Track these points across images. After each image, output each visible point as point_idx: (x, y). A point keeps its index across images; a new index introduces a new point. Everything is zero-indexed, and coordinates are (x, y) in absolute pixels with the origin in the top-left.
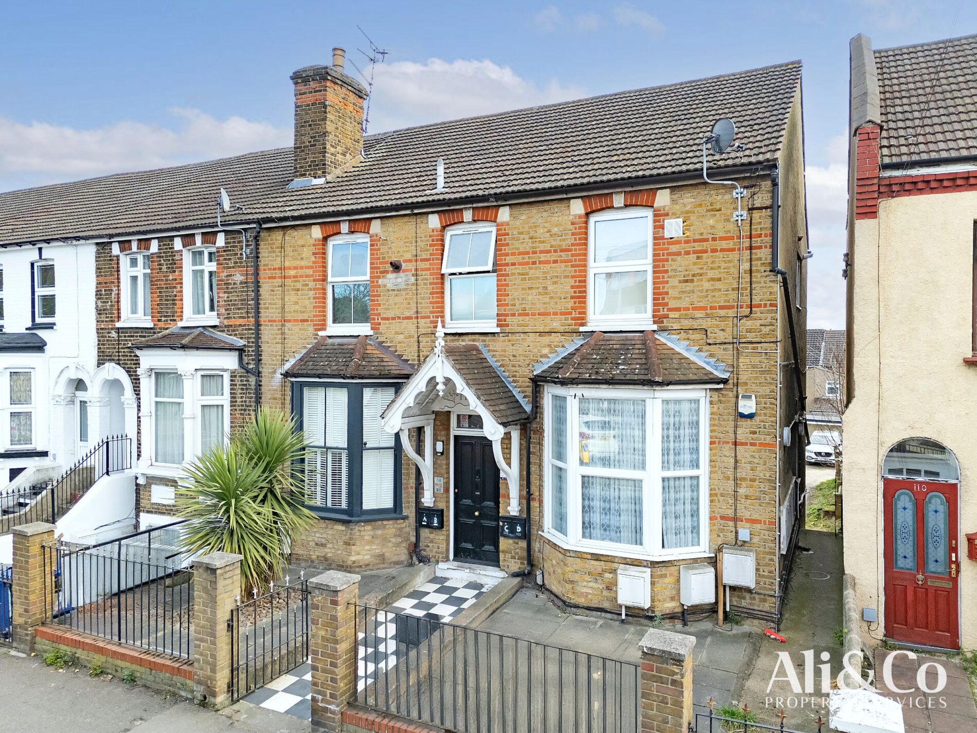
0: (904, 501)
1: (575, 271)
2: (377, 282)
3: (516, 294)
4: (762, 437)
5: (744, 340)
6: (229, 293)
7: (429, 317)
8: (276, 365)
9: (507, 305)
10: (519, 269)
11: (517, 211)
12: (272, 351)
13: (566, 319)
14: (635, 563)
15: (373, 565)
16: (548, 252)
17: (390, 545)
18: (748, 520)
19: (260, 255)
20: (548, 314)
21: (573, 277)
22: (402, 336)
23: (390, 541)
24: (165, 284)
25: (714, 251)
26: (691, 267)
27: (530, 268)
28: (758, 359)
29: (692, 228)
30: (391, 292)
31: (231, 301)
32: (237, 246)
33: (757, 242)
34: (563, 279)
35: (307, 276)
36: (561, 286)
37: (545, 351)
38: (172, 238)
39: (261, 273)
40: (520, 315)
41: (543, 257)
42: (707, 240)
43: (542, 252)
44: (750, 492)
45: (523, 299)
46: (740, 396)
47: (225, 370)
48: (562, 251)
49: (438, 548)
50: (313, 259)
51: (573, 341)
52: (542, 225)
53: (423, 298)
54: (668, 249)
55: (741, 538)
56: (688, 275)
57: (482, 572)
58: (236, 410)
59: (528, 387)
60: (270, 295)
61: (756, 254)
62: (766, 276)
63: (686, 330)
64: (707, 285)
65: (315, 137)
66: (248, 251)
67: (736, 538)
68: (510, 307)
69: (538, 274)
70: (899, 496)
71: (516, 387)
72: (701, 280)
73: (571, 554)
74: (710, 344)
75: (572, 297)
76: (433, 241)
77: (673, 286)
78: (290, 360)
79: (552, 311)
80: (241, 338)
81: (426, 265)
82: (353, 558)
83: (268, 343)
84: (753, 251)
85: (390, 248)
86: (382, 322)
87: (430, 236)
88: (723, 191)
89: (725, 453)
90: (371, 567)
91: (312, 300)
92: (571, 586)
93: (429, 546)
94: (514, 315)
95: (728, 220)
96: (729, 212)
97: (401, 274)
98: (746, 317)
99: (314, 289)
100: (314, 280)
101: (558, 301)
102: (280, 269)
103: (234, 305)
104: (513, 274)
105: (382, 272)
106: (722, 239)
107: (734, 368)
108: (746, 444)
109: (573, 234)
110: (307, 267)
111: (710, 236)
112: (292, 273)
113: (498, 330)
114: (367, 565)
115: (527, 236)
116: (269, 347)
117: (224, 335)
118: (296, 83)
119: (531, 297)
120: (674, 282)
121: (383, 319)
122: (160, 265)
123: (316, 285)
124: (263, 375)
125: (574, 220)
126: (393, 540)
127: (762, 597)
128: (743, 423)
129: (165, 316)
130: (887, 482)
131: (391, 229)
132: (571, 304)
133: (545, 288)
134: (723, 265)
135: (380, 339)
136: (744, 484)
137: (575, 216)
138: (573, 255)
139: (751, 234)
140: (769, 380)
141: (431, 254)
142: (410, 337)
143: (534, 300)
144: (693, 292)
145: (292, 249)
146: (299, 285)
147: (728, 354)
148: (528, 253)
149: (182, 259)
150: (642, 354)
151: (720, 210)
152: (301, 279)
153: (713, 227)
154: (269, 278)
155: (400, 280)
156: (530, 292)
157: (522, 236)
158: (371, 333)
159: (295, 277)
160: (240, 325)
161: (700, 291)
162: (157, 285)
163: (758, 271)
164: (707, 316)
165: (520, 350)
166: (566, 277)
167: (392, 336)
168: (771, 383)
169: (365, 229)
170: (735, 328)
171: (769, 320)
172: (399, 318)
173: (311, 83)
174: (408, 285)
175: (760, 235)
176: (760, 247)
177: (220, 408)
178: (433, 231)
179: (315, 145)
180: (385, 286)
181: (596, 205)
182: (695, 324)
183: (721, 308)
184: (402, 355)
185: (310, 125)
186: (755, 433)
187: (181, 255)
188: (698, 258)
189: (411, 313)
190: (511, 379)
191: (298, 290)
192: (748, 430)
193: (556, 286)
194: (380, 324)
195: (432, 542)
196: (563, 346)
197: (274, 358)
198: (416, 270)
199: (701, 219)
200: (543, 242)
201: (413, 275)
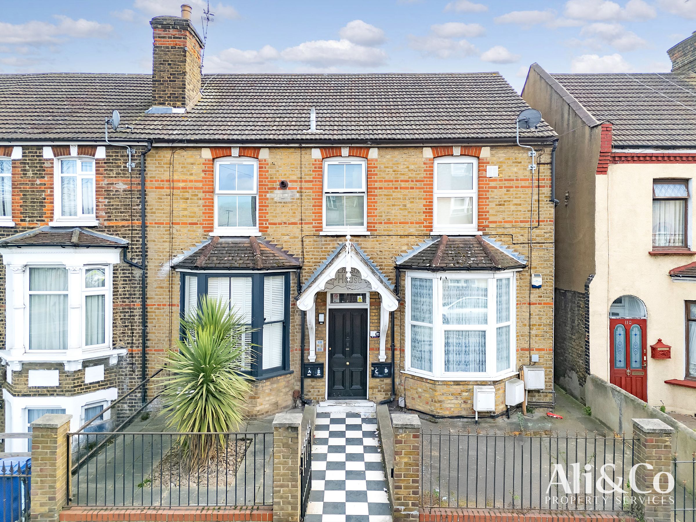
0: (620, 330)
1: (427, 195)
2: (265, 196)
3: (383, 208)
4: (545, 299)
5: (534, 242)
6: (110, 198)
7: (312, 223)
8: (163, 259)
9: (376, 216)
10: (386, 192)
11: (383, 152)
12: (159, 248)
13: (420, 227)
14: (483, 384)
15: (271, 412)
16: (407, 181)
17: (282, 394)
18: (537, 350)
19: (146, 169)
20: (407, 223)
21: (425, 199)
22: (287, 237)
23: (281, 392)
24: (30, 188)
25: (517, 187)
26: (503, 196)
27: (394, 192)
28: (543, 253)
29: (504, 172)
30: (278, 204)
31: (113, 205)
32: (120, 160)
33: (542, 183)
34: (417, 200)
35: (196, 188)
36: (416, 204)
37: (405, 248)
38: (41, 147)
39: (148, 184)
40: (385, 223)
41: (403, 185)
42: (513, 180)
43: (402, 181)
44: (539, 332)
45: (388, 213)
46: (533, 275)
47: (106, 265)
48: (417, 181)
49: (319, 392)
50: (203, 175)
51: (424, 241)
52: (402, 163)
53: (307, 210)
54: (488, 184)
55: (533, 360)
56: (501, 201)
57: (356, 405)
58: (118, 298)
59: (391, 272)
60: (157, 202)
61: (542, 190)
62: (547, 204)
63: (500, 235)
64: (513, 208)
65: (174, 74)
66: (134, 165)
67: (530, 360)
68: (378, 218)
69: (399, 195)
70: (617, 328)
71: (382, 273)
72: (509, 204)
73: (440, 383)
74: (514, 244)
75: (424, 212)
76: (315, 168)
77: (492, 207)
78: (178, 255)
79: (409, 221)
80: (124, 237)
81: (310, 185)
82: (258, 408)
83: (154, 241)
84: (540, 189)
85: (278, 171)
86: (269, 226)
87: (313, 164)
88: (523, 151)
89: (524, 310)
90: (269, 413)
91: (201, 208)
92: (439, 404)
93: (310, 392)
94: (381, 223)
95: (525, 169)
96: (526, 164)
97: (288, 191)
98: (536, 227)
99: (204, 199)
100: (204, 192)
101: (414, 214)
102: (169, 181)
103: (116, 209)
104: (380, 195)
105: (269, 189)
106: (521, 180)
107: (529, 258)
108: (536, 304)
109: (425, 171)
110: (196, 181)
111: (515, 178)
112: (181, 185)
113: (368, 233)
114: (267, 412)
115: (391, 170)
116: (155, 245)
117: (104, 234)
118: (154, 28)
119: (395, 211)
120: (492, 205)
121: (270, 224)
122: (25, 170)
123: (206, 195)
124: (148, 268)
125: (426, 162)
126: (284, 390)
127: (545, 394)
128: (535, 291)
129: (29, 217)
130: (611, 320)
131: (278, 157)
132: (423, 216)
133: (405, 206)
134: (522, 196)
135: (267, 239)
136: (534, 328)
137: (426, 159)
138: (424, 185)
139: (539, 179)
140: (549, 265)
141: (313, 178)
142: (295, 237)
143: (396, 214)
144: (505, 212)
145: (181, 165)
146: (187, 195)
147: (525, 250)
148: (392, 181)
149: (53, 167)
150: (481, 250)
151: (521, 163)
152: (190, 191)
153: (516, 173)
154: (156, 188)
155: (286, 195)
156: (393, 207)
157: (387, 170)
158: (260, 234)
159: (183, 188)
160: (123, 226)
161: (508, 211)
162: (20, 188)
163: (543, 201)
164: (513, 227)
165: (385, 247)
166: (420, 199)
167: (279, 237)
168: (550, 267)
169: (254, 155)
170: (529, 234)
171: (549, 230)
172: (285, 223)
173: (171, 30)
174: (293, 199)
175: (544, 180)
176: (544, 187)
177: (100, 298)
178: (315, 161)
179: (175, 81)
180: (273, 199)
181: (441, 152)
182: (506, 232)
183: (521, 222)
184: (288, 251)
185: (169, 64)
186: (541, 297)
187: (52, 163)
188: (508, 191)
189: (297, 220)
190: (379, 268)
191: (187, 199)
192: (537, 296)
193: (413, 204)
194: (268, 228)
195: (313, 388)
196: (417, 245)
197: (161, 254)
198: (301, 188)
199: (509, 167)
200: (403, 174)
201: (298, 192)
